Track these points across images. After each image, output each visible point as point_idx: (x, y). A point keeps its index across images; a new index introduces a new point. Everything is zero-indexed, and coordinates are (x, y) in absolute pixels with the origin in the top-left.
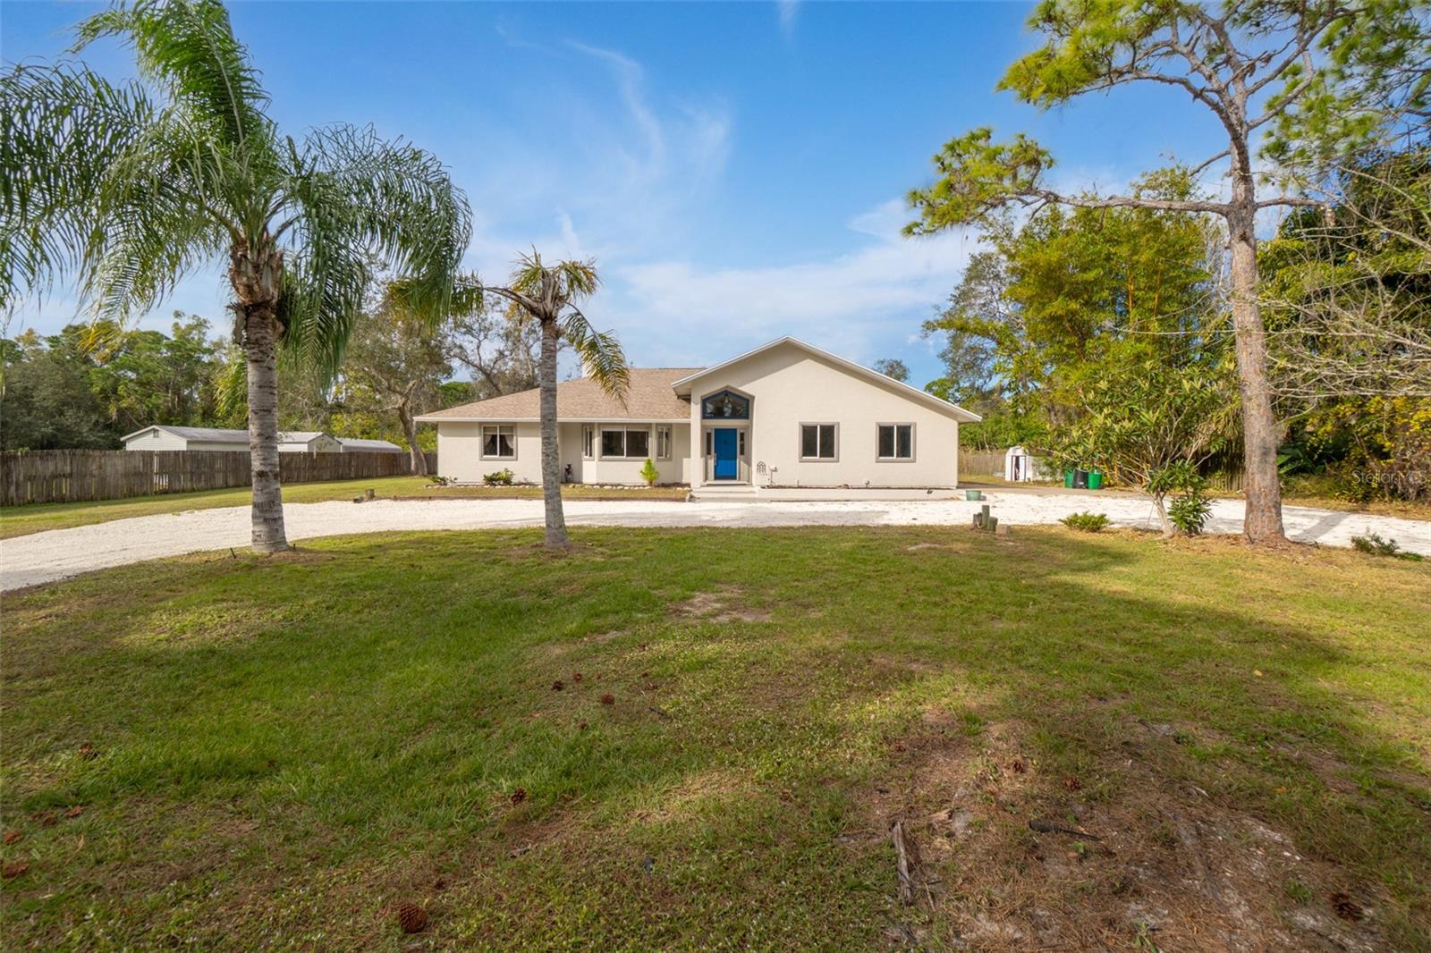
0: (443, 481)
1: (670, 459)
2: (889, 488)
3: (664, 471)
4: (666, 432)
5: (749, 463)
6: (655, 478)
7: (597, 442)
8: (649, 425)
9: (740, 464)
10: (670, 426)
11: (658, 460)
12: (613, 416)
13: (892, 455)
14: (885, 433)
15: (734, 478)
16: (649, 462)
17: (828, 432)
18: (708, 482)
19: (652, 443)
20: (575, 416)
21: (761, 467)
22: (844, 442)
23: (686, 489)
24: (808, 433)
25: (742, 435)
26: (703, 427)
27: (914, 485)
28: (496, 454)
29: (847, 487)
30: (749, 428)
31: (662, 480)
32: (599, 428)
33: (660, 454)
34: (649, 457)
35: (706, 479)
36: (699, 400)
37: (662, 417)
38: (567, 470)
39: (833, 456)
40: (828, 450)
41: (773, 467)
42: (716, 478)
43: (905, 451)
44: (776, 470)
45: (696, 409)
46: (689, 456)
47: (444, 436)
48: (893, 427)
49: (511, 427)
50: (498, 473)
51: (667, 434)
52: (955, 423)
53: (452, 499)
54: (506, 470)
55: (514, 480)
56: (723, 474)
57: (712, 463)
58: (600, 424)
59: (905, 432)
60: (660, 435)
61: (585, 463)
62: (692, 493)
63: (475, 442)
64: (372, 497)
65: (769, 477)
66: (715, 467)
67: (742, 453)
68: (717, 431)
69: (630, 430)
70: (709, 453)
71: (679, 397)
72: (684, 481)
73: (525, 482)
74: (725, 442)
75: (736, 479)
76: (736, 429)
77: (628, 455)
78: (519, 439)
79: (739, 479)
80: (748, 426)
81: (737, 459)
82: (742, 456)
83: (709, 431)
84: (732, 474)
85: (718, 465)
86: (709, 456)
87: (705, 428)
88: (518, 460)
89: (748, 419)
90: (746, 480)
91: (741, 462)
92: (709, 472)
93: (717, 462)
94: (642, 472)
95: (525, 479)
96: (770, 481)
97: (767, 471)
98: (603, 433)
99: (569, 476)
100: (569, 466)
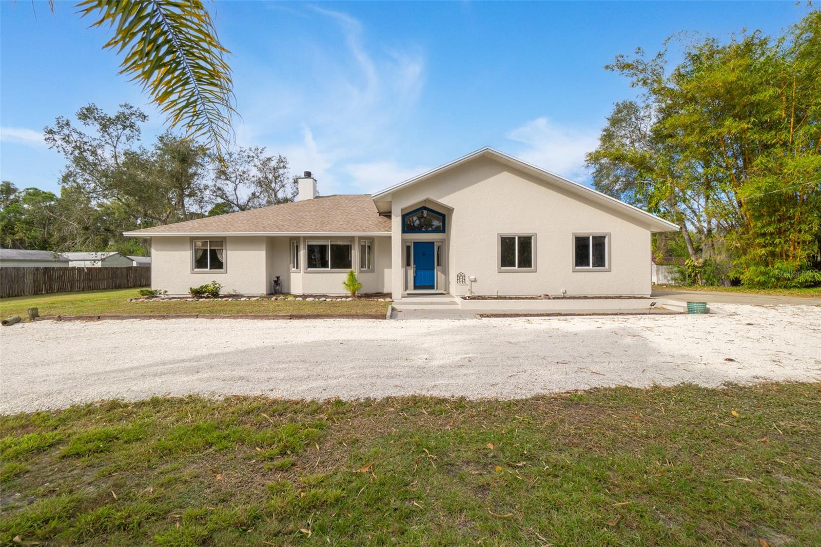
0: (152, 295)
1: (373, 271)
2: (586, 298)
3: (367, 282)
4: (370, 246)
5: (446, 272)
6: (358, 289)
7: (303, 254)
8: (352, 238)
9: (439, 275)
10: (372, 239)
11: (361, 272)
12: (317, 230)
13: (588, 265)
14: (581, 245)
15: (432, 287)
16: (352, 274)
17: (526, 243)
18: (408, 292)
19: (355, 255)
20: (280, 230)
21: (461, 278)
22: (541, 252)
23: (388, 300)
24: (507, 243)
25: (439, 247)
26: (404, 241)
27: (610, 293)
28: (206, 267)
29: (547, 297)
30: (445, 243)
31: (364, 290)
32: (304, 242)
33: (362, 265)
34: (353, 269)
35: (406, 288)
37: (364, 231)
38: (275, 282)
39: (530, 266)
40: (526, 261)
41: (472, 277)
42: (416, 287)
43: (600, 261)
44: (475, 281)
45: (396, 222)
46: (390, 267)
47: (156, 250)
48: (588, 238)
49: (220, 242)
50: (206, 286)
51: (369, 247)
52: (649, 234)
53: (123, 318)
54: (214, 283)
55: (222, 292)
56: (422, 284)
57: (411, 273)
58: (306, 238)
59: (600, 242)
60: (363, 248)
61: (292, 275)
62: (394, 306)
63: (186, 256)
64: (35, 316)
65: (469, 287)
66: (414, 277)
67: (439, 264)
68: (416, 244)
69: (333, 243)
70: (408, 264)
71: (380, 214)
72: (386, 291)
73: (234, 293)
74: (424, 254)
75: (434, 289)
76: (434, 242)
77: (332, 267)
78: (228, 252)
79: (437, 288)
80: (445, 240)
81: (435, 270)
82: (439, 267)
83: (409, 244)
84: (430, 284)
85: (416, 275)
86: (408, 267)
87: (406, 242)
88: (226, 273)
89: (444, 232)
90: (446, 291)
91: (439, 273)
92: (409, 282)
93: (416, 272)
94: (345, 283)
95: (234, 291)
96: (471, 292)
97: (467, 279)
98: (309, 246)
99: (277, 288)
100: (278, 278)
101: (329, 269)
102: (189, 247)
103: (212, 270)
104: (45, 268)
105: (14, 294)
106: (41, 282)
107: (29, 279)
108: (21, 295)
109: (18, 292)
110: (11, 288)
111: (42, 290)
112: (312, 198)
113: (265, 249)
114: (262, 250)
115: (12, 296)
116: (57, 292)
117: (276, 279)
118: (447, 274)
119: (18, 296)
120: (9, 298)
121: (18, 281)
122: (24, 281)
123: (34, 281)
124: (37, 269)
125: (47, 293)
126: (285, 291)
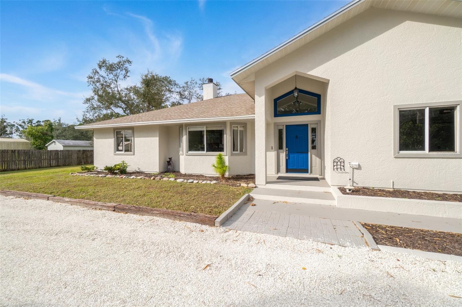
0: (89, 170)
1: (246, 154)
3: (240, 164)
4: (241, 131)
5: (321, 156)
7: (185, 139)
8: (224, 123)
9: (313, 159)
11: (232, 155)
15: (306, 171)
16: (220, 157)
18: (280, 175)
19: (227, 139)
21: (338, 164)
23: (251, 185)
25: (314, 130)
28: (122, 150)
30: (321, 123)
32: (186, 129)
33: (234, 148)
34: (224, 152)
35: (278, 171)
36: (264, 91)
38: (168, 162)
41: (355, 163)
42: (288, 170)
44: (359, 168)
55: (130, 169)
56: (295, 168)
57: (283, 156)
58: (187, 125)
61: (180, 157)
63: (111, 142)
65: (349, 176)
66: (287, 160)
67: (314, 148)
68: (288, 127)
69: (209, 129)
70: (281, 147)
73: (139, 171)
74: (297, 137)
75: (308, 172)
76: (308, 125)
77: (207, 151)
78: (135, 139)
79: (311, 172)
80: (320, 121)
81: (309, 153)
82: (314, 151)
83: (281, 128)
84: (304, 168)
85: (289, 158)
86: (281, 150)
87: (277, 126)
88: (134, 155)
89: (320, 114)
90: (321, 175)
91: (313, 156)
92: (281, 165)
93: (288, 155)
94: (214, 166)
95: (139, 169)
96: (353, 182)
97: (347, 166)
98: (190, 132)
99: (169, 167)
100: (170, 159)
101: (205, 152)
102: (112, 135)
103: (126, 153)
104: (84, 151)
105: (66, 165)
106: (82, 158)
107: (75, 156)
108: (71, 165)
109: (69, 163)
110: (65, 161)
111: (82, 162)
112: (212, 98)
113: (158, 134)
114: (157, 137)
115: (66, 166)
116: (90, 163)
117: (169, 160)
118: (322, 158)
119: (69, 165)
120: (64, 167)
121: (69, 158)
122: (72, 157)
123: (78, 157)
124: (79, 151)
125: (85, 164)
126: (176, 170)
